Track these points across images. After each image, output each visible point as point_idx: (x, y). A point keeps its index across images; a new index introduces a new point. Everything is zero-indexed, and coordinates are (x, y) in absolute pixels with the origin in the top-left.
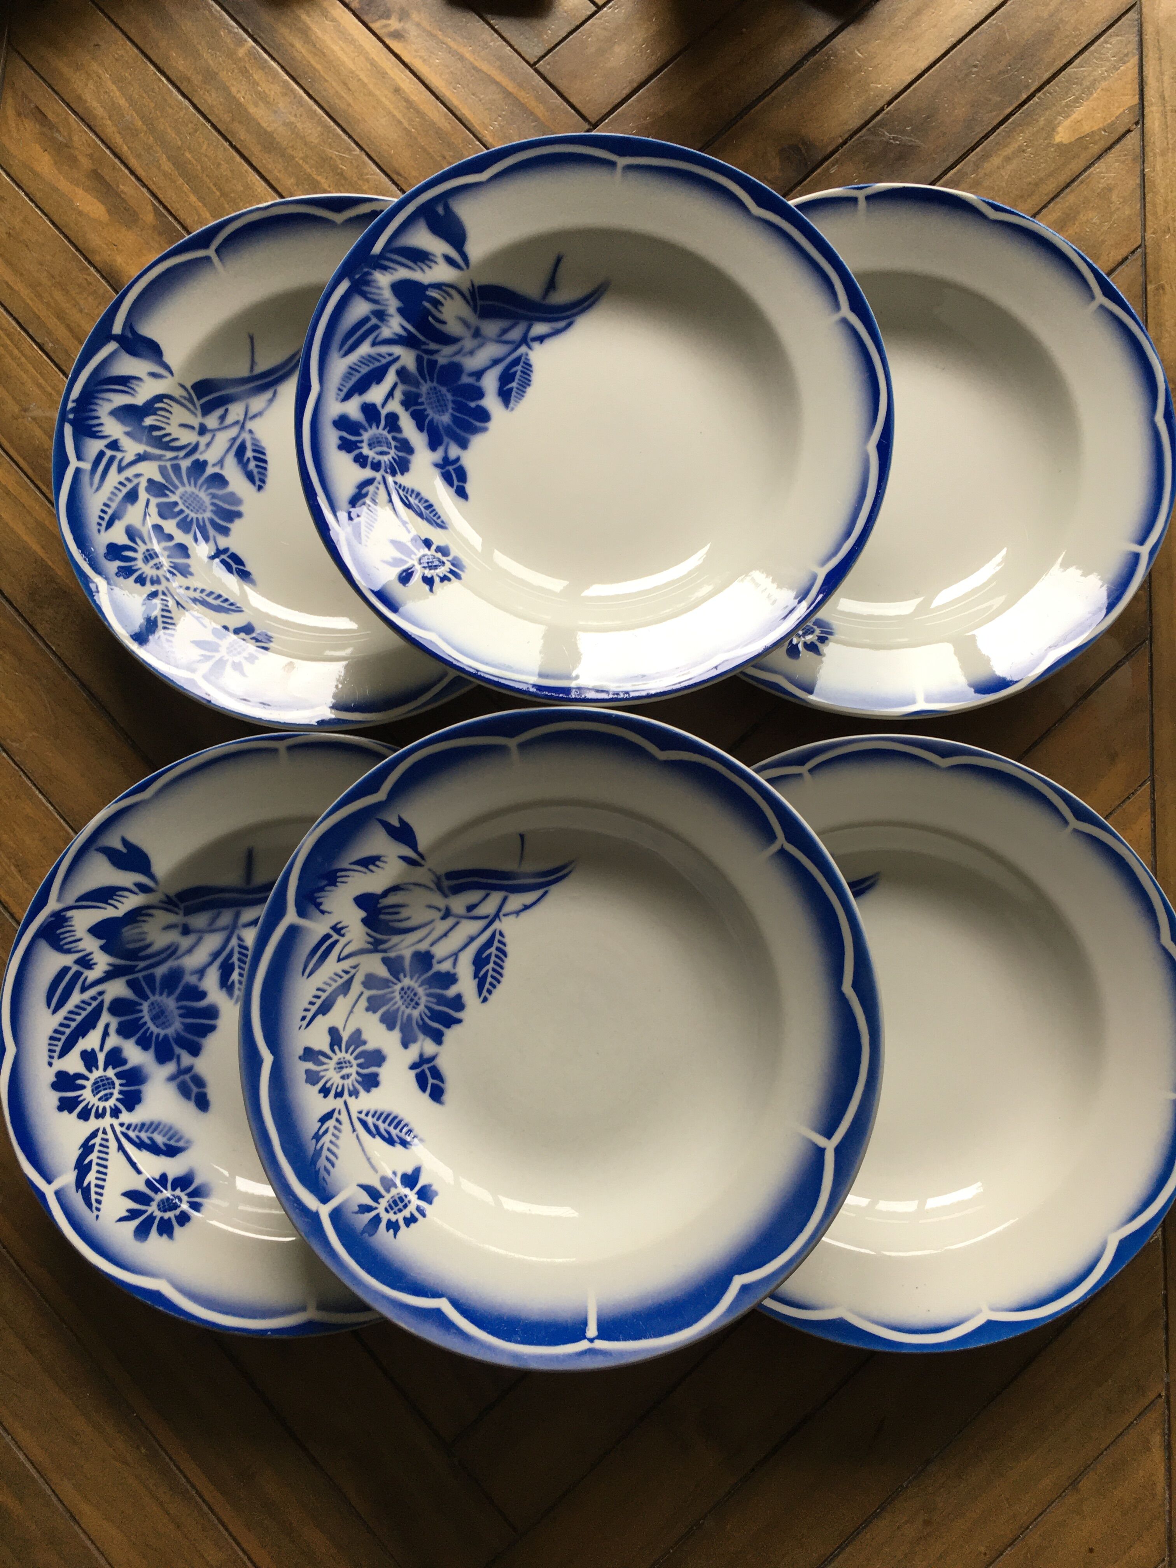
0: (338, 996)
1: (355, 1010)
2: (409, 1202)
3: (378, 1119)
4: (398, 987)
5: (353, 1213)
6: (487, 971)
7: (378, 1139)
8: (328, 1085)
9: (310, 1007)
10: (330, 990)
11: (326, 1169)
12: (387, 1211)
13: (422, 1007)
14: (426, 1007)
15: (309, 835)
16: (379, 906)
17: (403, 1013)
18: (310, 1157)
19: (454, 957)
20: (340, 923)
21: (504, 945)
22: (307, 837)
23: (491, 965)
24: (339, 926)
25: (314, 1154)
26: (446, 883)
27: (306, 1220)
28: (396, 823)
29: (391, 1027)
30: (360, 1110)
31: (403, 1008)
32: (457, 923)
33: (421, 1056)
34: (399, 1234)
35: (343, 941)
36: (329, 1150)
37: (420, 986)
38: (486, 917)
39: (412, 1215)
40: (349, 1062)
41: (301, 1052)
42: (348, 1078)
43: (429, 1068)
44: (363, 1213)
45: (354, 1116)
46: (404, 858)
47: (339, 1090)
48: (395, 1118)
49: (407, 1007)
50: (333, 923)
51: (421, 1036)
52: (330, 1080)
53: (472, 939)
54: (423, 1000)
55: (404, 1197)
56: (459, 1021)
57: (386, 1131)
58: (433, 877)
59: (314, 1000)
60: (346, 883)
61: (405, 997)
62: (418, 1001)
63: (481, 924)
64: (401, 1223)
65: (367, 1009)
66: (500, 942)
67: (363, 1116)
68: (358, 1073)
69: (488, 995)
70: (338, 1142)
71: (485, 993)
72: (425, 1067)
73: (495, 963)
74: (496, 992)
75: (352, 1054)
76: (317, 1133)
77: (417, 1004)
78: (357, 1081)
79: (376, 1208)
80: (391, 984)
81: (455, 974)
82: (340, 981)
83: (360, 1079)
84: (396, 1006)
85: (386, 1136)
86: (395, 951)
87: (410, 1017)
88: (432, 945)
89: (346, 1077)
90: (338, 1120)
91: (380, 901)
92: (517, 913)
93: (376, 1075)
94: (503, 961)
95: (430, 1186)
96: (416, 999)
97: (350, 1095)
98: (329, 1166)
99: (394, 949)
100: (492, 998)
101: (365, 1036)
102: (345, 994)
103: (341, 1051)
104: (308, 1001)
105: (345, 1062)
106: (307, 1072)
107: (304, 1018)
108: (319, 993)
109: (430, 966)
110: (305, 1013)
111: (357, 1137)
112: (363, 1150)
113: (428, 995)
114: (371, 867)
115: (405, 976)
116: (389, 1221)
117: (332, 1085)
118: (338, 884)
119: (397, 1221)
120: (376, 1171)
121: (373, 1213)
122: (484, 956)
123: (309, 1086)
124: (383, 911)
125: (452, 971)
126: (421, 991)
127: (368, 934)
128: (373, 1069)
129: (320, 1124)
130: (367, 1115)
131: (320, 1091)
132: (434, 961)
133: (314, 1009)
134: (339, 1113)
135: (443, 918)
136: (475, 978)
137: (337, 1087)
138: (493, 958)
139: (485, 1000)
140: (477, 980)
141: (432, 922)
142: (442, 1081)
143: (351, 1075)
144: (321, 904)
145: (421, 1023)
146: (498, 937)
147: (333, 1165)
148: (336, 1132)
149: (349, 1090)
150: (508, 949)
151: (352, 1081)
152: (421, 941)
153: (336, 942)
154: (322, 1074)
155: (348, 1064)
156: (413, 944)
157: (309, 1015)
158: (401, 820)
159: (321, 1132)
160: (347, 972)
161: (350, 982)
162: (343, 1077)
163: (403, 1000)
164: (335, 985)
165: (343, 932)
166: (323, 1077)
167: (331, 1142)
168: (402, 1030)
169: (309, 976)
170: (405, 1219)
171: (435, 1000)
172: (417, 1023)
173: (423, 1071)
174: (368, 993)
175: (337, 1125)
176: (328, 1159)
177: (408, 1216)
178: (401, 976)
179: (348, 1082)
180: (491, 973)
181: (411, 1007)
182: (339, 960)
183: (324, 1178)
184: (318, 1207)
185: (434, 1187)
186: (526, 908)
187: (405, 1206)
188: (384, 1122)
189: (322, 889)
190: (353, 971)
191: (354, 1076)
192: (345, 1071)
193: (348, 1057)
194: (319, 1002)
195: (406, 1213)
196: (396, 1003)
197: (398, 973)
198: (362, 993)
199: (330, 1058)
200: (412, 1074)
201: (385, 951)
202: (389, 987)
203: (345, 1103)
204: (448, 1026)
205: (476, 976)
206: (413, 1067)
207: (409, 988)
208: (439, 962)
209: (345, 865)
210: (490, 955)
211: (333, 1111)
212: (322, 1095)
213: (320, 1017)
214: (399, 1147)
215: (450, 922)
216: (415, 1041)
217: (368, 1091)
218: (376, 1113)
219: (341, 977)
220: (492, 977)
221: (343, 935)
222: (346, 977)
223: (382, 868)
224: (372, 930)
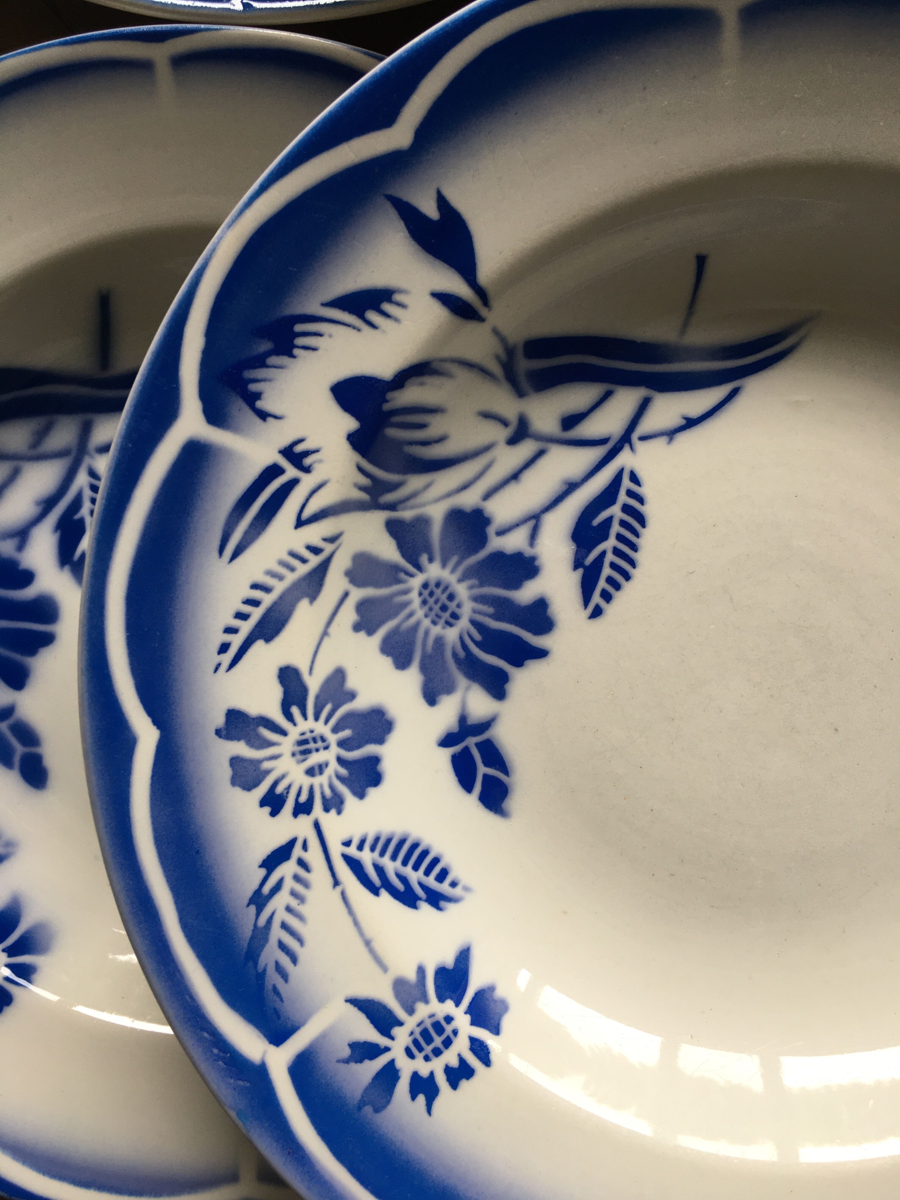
0: (298, 600)
1: (332, 630)
2: (455, 1032)
3: (382, 854)
4: (416, 582)
5: (338, 1061)
6: (603, 554)
7: (384, 894)
8: (280, 789)
9: (237, 623)
10: (279, 587)
11: (278, 967)
12: (410, 1054)
13: (464, 623)
14: (473, 622)
15: (229, 226)
16: (386, 407)
17: (427, 633)
18: (245, 944)
19: (531, 523)
20: (301, 441)
21: (641, 500)
22: (224, 233)
23: (612, 542)
24: (299, 448)
25: (252, 938)
26: (524, 365)
27: (241, 1083)
28: (430, 210)
29: (402, 663)
30: (345, 837)
31: (426, 623)
32: (540, 453)
33: (463, 719)
34: (438, 1104)
35: (307, 482)
36: (284, 926)
37: (460, 581)
38: (603, 442)
39: (462, 1061)
40: (323, 739)
41: (220, 720)
42: (321, 772)
43: (477, 745)
44: (361, 1061)
45: (336, 850)
46: (444, 299)
47: (303, 798)
48: (415, 846)
49: (434, 623)
50: (285, 441)
51: (462, 681)
52: (283, 777)
53: (571, 487)
54: (467, 609)
55: (443, 1023)
56: (541, 654)
57: (399, 876)
58: (501, 351)
59: (247, 609)
60: (314, 349)
61: (431, 601)
62: (458, 611)
63: (593, 454)
64: (441, 1079)
65: (357, 627)
66: (630, 494)
67: (352, 851)
68: (340, 761)
69: (602, 603)
70: (302, 909)
71: (596, 598)
72: (471, 741)
73: (620, 537)
74: (620, 599)
75: (326, 722)
76: (258, 892)
77: (455, 616)
78: (339, 777)
79: (387, 1049)
80: (402, 575)
81: (533, 559)
82: (302, 569)
83: (343, 772)
84: (412, 621)
85: (400, 887)
86: (412, 508)
87: (439, 642)
88: (488, 496)
89: (317, 770)
90: (301, 863)
91: (390, 395)
92: (671, 434)
93: (375, 761)
94: (637, 535)
95: (492, 989)
96: (452, 606)
97: (327, 809)
98: (285, 961)
99: (412, 502)
100: (611, 610)
101: (351, 683)
102: (313, 598)
103: (305, 716)
104: (232, 612)
105: (315, 740)
106: (235, 761)
107: (224, 648)
108: (257, 594)
109: (482, 540)
110: (228, 638)
111: (343, 894)
112: (356, 923)
113: (476, 599)
114: (372, 316)
115: (431, 560)
116: (415, 1077)
117: (289, 787)
118: (296, 351)
119: (432, 1074)
120: (384, 968)
121: (382, 1061)
122: (596, 522)
123: (238, 792)
124: (396, 419)
125: (528, 552)
126: (462, 591)
127: (360, 469)
128: (370, 749)
129: (263, 872)
130: (360, 847)
131: (263, 803)
132: (491, 530)
133: (246, 628)
134: (305, 847)
135: (513, 441)
136: (576, 567)
137: (299, 794)
138: (616, 528)
139: (597, 613)
140: (580, 571)
141: (487, 448)
142: (505, 771)
143: (327, 765)
144: (258, 396)
145: (462, 654)
146: (626, 483)
147: (294, 960)
148: (299, 888)
149: (323, 797)
150: (647, 510)
151: (330, 778)
152: (465, 487)
153: (293, 483)
154: (266, 765)
155: (320, 744)
156: (449, 495)
157: (237, 641)
158: (442, 202)
159: (266, 889)
160: (315, 550)
161: (322, 569)
162: (310, 772)
163: (426, 608)
164: (290, 578)
165: (307, 461)
166: (268, 772)
167: (289, 909)
168: (424, 669)
169: (235, 555)
170: (448, 1070)
171: (491, 610)
172: (455, 655)
173: (466, 750)
174: (357, 594)
175: (302, 872)
176: (282, 946)
177: (454, 1063)
178: (424, 559)
179: (321, 781)
180: (610, 557)
181: (442, 622)
182: (300, 523)
183: (275, 990)
184: (265, 1053)
185: (500, 993)
186: (690, 423)
187: (448, 1043)
188: (394, 858)
189: (260, 362)
190: (328, 548)
191: (334, 766)
192: (314, 759)
193: (321, 728)
194: (257, 614)
195: (450, 1057)
196: (411, 615)
197: (418, 555)
198: (346, 595)
199: (284, 733)
200: (446, 754)
201: (392, 507)
202: (399, 581)
203: (317, 826)
204: (518, 663)
205: (577, 564)
206: (447, 741)
207: (438, 585)
208: (501, 533)
209: (314, 308)
210: (609, 521)
211: (292, 842)
212: (267, 810)
213: (259, 646)
214: (425, 908)
215: (526, 449)
216: (450, 689)
217: (361, 795)
218: (377, 839)
219: (304, 561)
220: (613, 566)
221: (307, 470)
222: (314, 560)
223: (397, 320)
224: (371, 461)
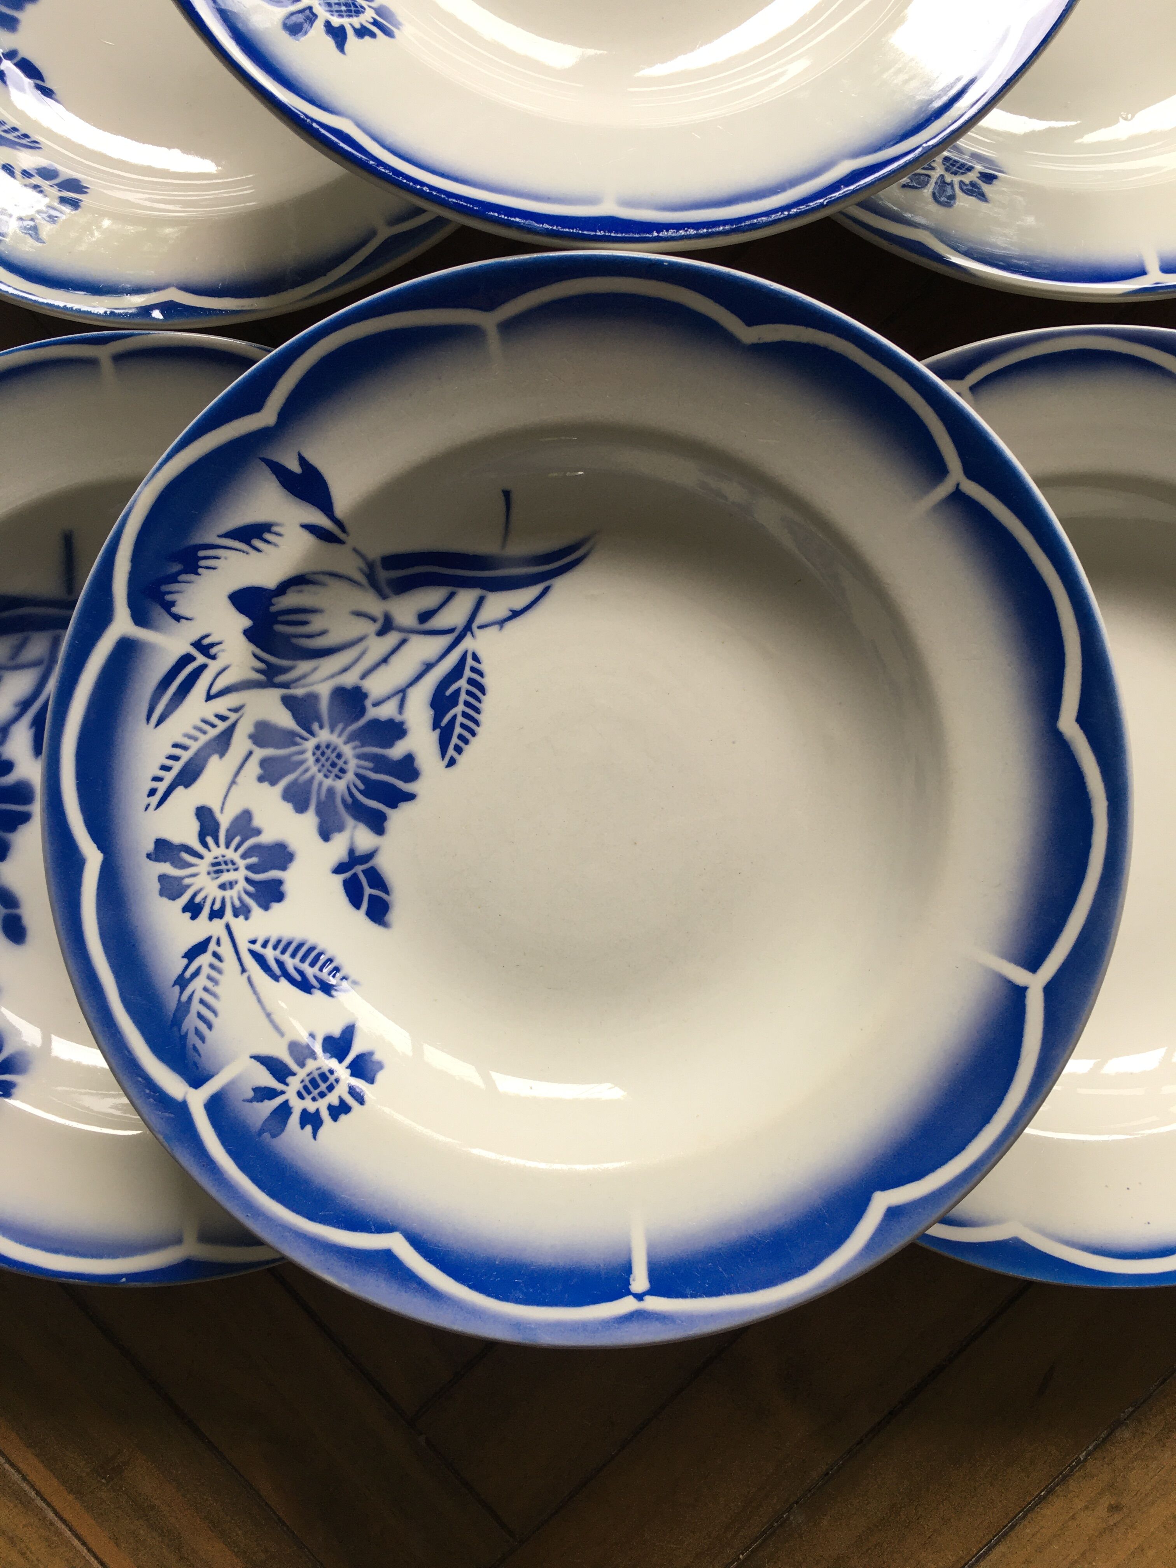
0: (209, 756)
1: (239, 779)
2: (337, 1081)
3: (283, 952)
4: (310, 744)
5: (244, 1101)
6: (455, 717)
7: (283, 981)
8: (198, 900)
9: (162, 773)
10: (195, 746)
11: (197, 1032)
12: (300, 1096)
13: (350, 776)
14: (357, 775)
15: (146, 484)
16: (273, 609)
17: (320, 784)
18: (171, 1014)
19: (400, 695)
20: (207, 636)
21: (481, 674)
22: (142, 489)
23: (460, 708)
24: (206, 642)
25: (177, 1010)
26: (383, 575)
27: (167, 1115)
28: (294, 466)
29: (301, 807)
30: (252, 938)
31: (320, 776)
32: (403, 642)
33: (351, 852)
34: (322, 1132)
35: (214, 667)
36: (202, 1001)
37: (346, 743)
38: (451, 631)
39: (342, 1101)
40: (233, 863)
41: (150, 847)
42: (231, 888)
43: (364, 872)
44: (262, 1101)
45: (243, 947)
46: (310, 528)
47: (217, 906)
48: (312, 949)
49: (326, 776)
50: (195, 637)
51: (350, 822)
52: (201, 890)
53: (428, 667)
54: (353, 765)
55: (328, 1074)
56: (410, 797)
57: (296, 969)
58: (363, 565)
59: (170, 763)
60: (214, 568)
61: (323, 759)
62: (344, 766)
63: (444, 641)
64: (325, 1114)
65: (261, 779)
66: (473, 669)
67: (257, 948)
68: (247, 880)
69: (455, 755)
70: (216, 989)
71: (451, 752)
72: (359, 869)
73: (467, 704)
74: (469, 751)
75: (236, 850)
76: (181, 976)
77: (343, 771)
78: (247, 893)
79: (283, 1092)
80: (298, 740)
81: (402, 723)
82: (213, 733)
83: (251, 889)
84: (308, 775)
85: (298, 978)
86: (304, 686)
87: (331, 791)
88: (364, 676)
89: (228, 886)
90: (215, 955)
91: (274, 600)
92: (501, 623)
93: (280, 882)
94: (480, 701)
95: (371, 1054)
96: (340, 763)
97: (236, 915)
98: (203, 1027)
99: (302, 682)
100: (463, 760)
101: (257, 822)
102: (222, 754)
103: (217, 843)
104: (158, 765)
105: (226, 863)
106: (163, 878)
107: (152, 792)
108: (177, 752)
109: (362, 711)
110: (155, 784)
111: (249, 980)
112: (259, 1000)
113: (359, 757)
114: (256, 543)
115: (321, 727)
116: (304, 1112)
117: (205, 898)
118: (200, 570)
119: (317, 1110)
120: (282, 1034)
121: (278, 1101)
122: (448, 693)
123: (165, 900)
124: (281, 618)
125: (398, 718)
126: (348, 751)
127: (256, 657)
128: (274, 874)
129: (185, 961)
130: (265, 945)
131: (185, 909)
132: (368, 703)
133: (169, 777)
134: (218, 943)
135: (381, 633)
136: (434, 729)
137: (213, 904)
138: (463, 696)
139: (452, 762)
140: (438, 731)
141: (361, 639)
142: (386, 891)
143: (236, 882)
144: (173, 604)
145: (349, 800)
146: (470, 662)
147: (210, 1026)
148: (214, 974)
149: (233, 906)
150: (486, 681)
151: (239, 893)
152: (345, 670)
153: (204, 667)
154: (187, 881)
155: (230, 866)
156: (333, 676)
157: (162, 787)
158: (303, 461)
159: (188, 974)
160: (223, 718)
161: (229, 733)
162: (222, 887)
163: (320, 765)
164: (203, 739)
165: (213, 651)
166: (188, 886)
167: (205, 989)
168: (319, 812)
169: (158, 723)
170: (330, 1108)
171: (370, 765)
172: (344, 801)
173: (355, 875)
174: (260, 753)
175: (216, 962)
176: (200, 1016)
177: (336, 1102)
178: (315, 726)
179: (231, 895)
180: (460, 719)
181: (332, 776)
182: (209, 697)
183: (195, 1048)
184: (186, 1093)
185: (377, 1057)
186: (515, 614)
187: (331, 1088)
188: (293, 956)
189: (173, 579)
190: (233, 717)
191: (242, 884)
192: (225, 877)
193: (230, 854)
194: (177, 766)
195: (333, 1099)
196: (306, 771)
197: (311, 723)
198: (250, 753)
199: (201, 857)
200: (339, 879)
201: (285, 685)
202: (296, 744)
203: (228, 927)
204: (393, 805)
205: (436, 725)
206: (339, 869)
207: (328, 746)
208: (376, 704)
209: (214, 540)
210: (458, 691)
211: (208, 940)
212: (188, 915)
213: (180, 791)
214: (318, 994)
215: (392, 638)
216: (340, 828)
217: (266, 908)
218: (279, 942)
219: (213, 726)
220: (463, 726)
221: (213, 657)
222: (222, 726)
223: (276, 545)
224: (263, 650)
